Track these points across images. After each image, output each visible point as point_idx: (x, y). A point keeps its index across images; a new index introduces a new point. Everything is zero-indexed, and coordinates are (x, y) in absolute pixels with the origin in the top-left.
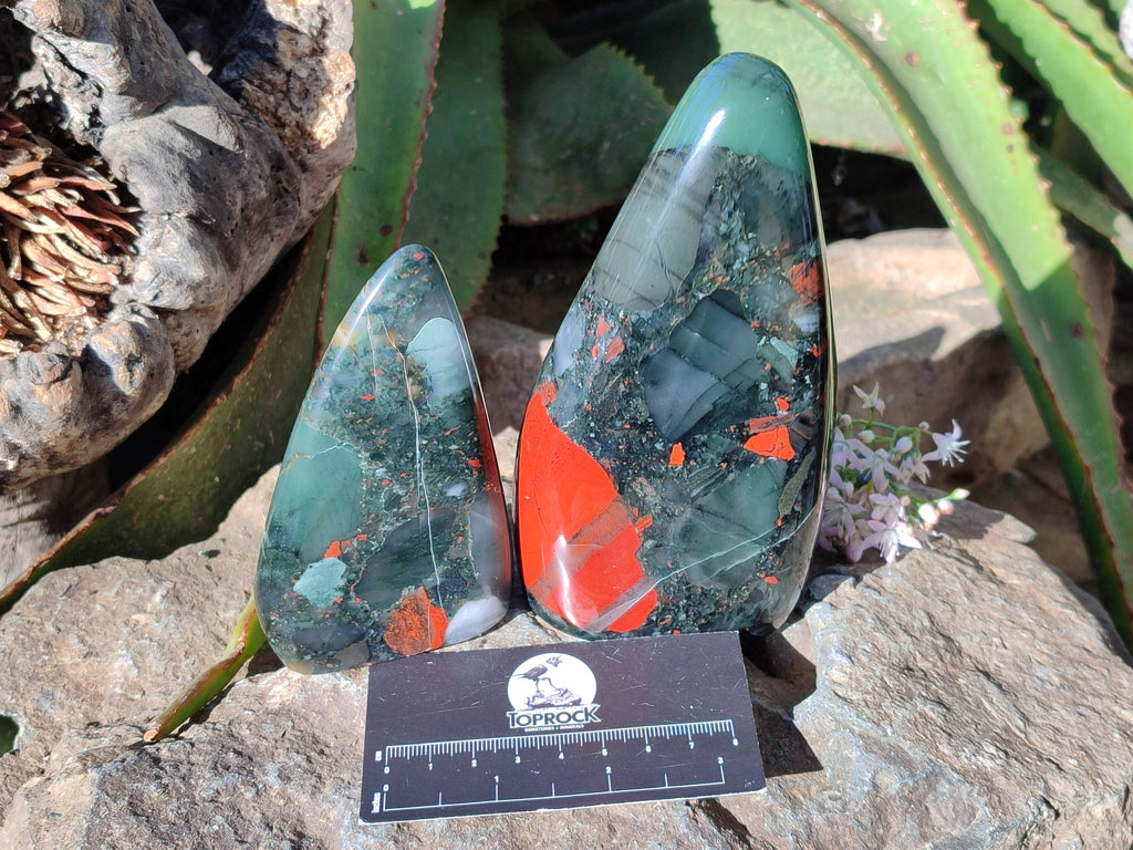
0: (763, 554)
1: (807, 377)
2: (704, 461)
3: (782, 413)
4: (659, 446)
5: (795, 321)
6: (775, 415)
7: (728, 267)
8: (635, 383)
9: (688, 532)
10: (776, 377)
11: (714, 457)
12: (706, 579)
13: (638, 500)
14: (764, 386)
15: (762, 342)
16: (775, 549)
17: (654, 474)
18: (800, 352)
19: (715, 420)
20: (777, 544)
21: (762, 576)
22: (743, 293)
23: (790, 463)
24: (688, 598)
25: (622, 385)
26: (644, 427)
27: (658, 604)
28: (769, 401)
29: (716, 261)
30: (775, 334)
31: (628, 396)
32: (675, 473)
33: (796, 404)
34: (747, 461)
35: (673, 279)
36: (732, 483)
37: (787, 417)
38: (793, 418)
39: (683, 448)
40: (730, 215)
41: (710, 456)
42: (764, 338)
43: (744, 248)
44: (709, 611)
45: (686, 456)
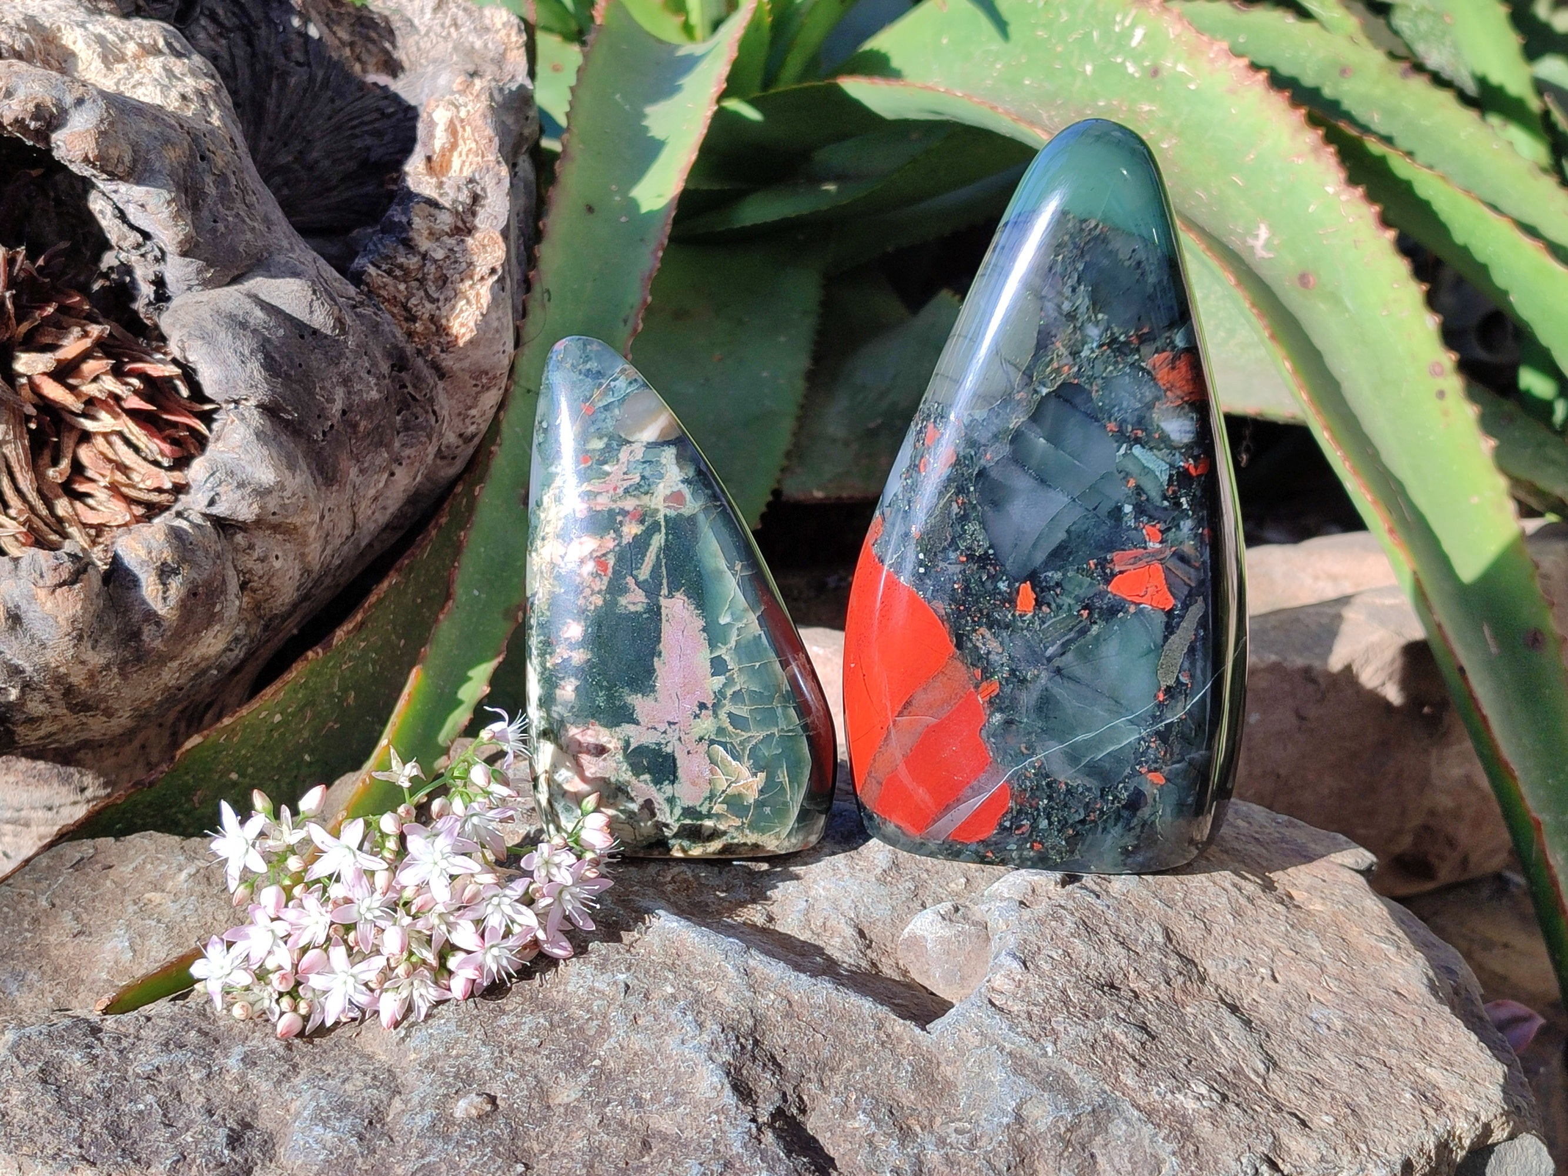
0: (1143, 738)
1: (1183, 500)
2: (1059, 607)
3: (1154, 545)
4: (1003, 586)
5: (1163, 425)
6: (1145, 548)
7: (1075, 354)
8: (970, 503)
9: (1046, 705)
10: (1144, 498)
11: (1072, 602)
12: (1071, 771)
13: (980, 658)
14: (1128, 508)
15: (1122, 451)
16: (1158, 733)
17: (998, 622)
18: (1172, 466)
19: (1070, 553)
20: (1161, 726)
21: (1144, 770)
22: (1095, 388)
23: (1169, 613)
24: (1050, 798)
25: (955, 505)
26: (983, 560)
27: (1011, 804)
28: (1136, 529)
29: (1060, 347)
30: (1137, 440)
31: (963, 518)
32: (1024, 621)
33: (1171, 535)
34: (1112, 611)
35: (1011, 370)
36: (1097, 637)
37: (1160, 551)
38: (1168, 553)
39: (1033, 589)
40: (1074, 290)
41: (1067, 601)
42: (1125, 446)
43: (1093, 332)
44: (1077, 818)
45: (1036, 600)
